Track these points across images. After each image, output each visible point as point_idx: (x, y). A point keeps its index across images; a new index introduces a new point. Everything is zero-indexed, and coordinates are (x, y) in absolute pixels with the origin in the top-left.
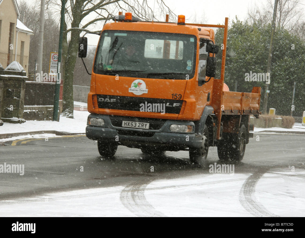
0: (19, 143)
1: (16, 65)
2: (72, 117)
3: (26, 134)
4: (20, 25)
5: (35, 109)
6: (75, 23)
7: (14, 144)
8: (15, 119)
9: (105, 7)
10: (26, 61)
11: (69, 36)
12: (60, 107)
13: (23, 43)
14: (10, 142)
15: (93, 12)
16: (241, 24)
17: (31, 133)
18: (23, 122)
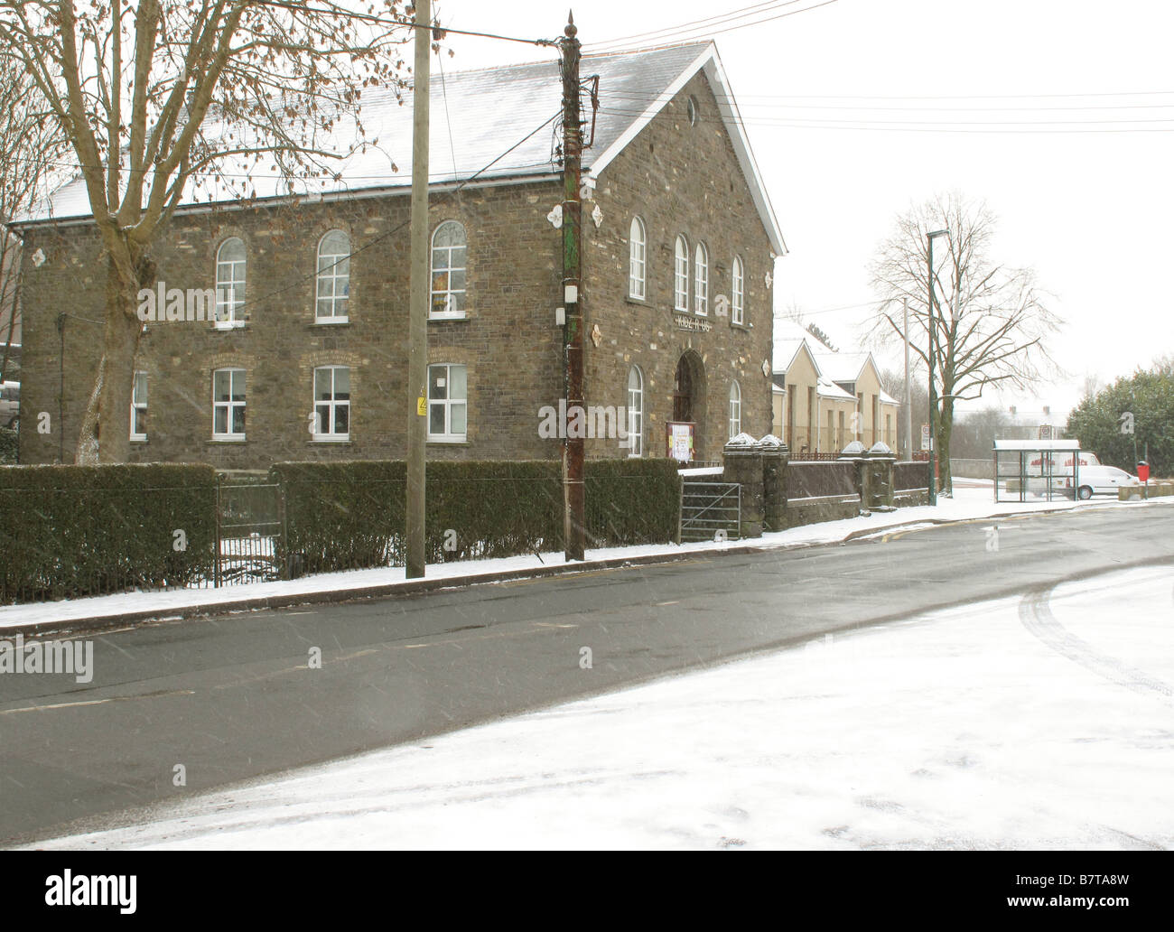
0: (890, 539)
1: (882, 446)
2: (951, 497)
3: (899, 525)
4: (884, 397)
5: (907, 493)
6: (947, 390)
7: (884, 540)
8: (884, 507)
9: (980, 368)
10: (894, 437)
11: (941, 404)
12: (937, 487)
13: (888, 416)
14: (880, 538)
15: (966, 376)
16: (1145, 374)
17: (904, 524)
18: (895, 510)
